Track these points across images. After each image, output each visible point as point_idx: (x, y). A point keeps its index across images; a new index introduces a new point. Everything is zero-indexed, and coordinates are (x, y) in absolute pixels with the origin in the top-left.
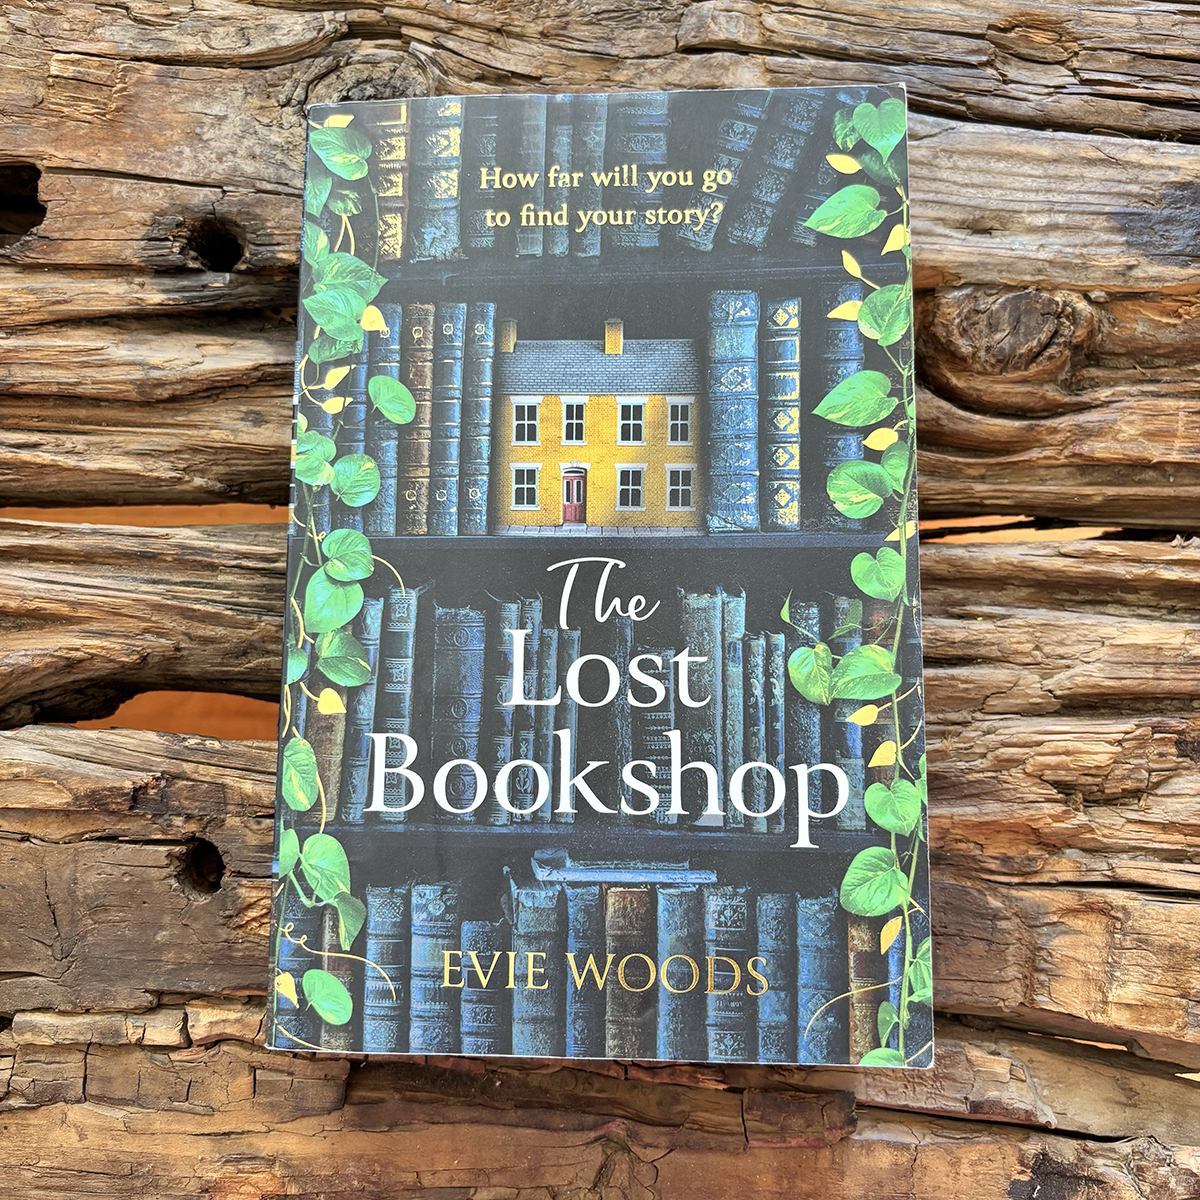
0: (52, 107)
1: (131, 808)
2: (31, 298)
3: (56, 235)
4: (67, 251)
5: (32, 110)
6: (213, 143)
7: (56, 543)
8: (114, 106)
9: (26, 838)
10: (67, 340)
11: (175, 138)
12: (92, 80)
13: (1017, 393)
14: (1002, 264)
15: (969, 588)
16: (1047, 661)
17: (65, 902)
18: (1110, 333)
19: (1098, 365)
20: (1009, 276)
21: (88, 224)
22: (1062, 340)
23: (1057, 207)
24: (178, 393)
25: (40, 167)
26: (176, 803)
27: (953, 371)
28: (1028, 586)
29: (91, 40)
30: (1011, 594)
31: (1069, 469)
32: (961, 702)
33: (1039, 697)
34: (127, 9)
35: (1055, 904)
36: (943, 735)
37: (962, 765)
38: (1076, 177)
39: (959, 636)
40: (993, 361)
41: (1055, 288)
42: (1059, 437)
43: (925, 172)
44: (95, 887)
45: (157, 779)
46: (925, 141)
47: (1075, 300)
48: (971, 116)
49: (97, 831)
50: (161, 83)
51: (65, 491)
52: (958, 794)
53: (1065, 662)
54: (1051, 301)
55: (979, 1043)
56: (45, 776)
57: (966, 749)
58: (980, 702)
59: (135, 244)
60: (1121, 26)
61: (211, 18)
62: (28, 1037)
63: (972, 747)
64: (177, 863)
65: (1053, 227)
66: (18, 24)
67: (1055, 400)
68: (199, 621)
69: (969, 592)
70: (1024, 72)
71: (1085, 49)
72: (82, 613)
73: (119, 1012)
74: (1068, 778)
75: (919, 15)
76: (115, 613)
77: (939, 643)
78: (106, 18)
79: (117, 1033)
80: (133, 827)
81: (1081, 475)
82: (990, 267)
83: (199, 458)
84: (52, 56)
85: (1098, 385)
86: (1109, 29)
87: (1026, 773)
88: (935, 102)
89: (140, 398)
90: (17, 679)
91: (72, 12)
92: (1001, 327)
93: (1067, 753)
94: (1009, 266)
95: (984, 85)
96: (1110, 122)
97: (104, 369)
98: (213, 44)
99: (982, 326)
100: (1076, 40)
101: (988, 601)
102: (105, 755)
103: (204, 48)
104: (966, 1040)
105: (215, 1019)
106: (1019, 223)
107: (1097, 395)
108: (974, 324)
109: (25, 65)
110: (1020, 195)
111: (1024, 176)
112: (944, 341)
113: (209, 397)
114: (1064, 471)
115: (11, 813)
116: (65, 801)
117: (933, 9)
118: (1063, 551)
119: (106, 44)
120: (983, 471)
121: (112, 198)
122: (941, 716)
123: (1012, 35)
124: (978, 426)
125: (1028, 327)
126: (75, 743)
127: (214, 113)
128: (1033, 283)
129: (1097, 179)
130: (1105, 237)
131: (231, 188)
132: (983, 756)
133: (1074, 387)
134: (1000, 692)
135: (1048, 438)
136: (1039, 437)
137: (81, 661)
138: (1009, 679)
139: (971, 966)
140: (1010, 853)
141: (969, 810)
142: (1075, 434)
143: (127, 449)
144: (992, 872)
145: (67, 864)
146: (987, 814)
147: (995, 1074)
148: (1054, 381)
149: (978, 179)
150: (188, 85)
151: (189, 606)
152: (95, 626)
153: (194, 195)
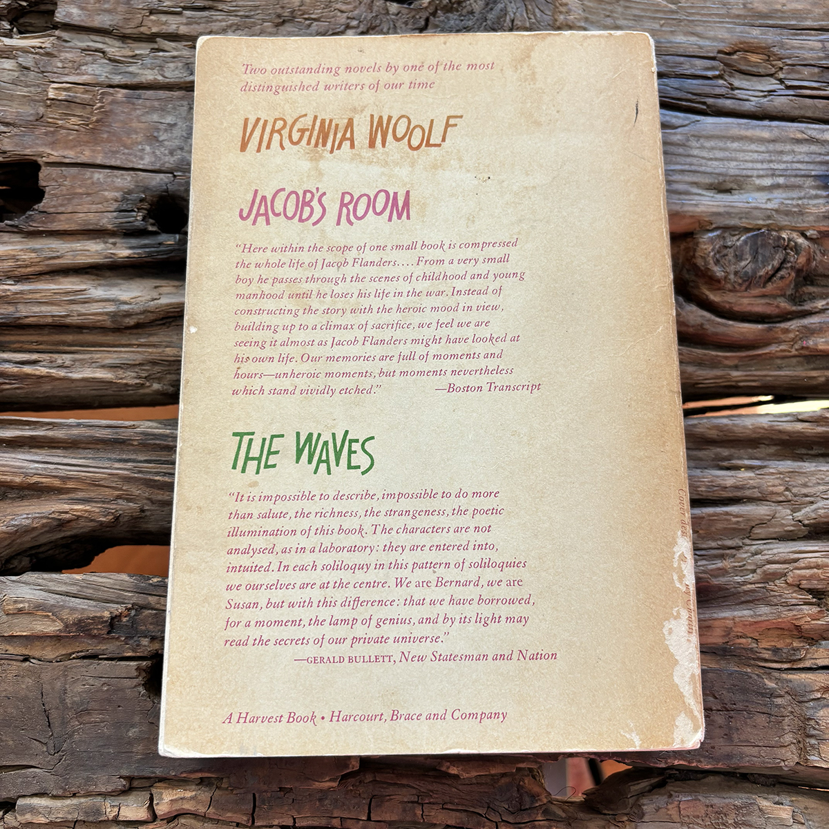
0: (50, 120)
1: (109, 633)
2: (33, 255)
3: (52, 210)
4: (60, 221)
5: (35, 123)
6: (166, 143)
7: (50, 433)
8: (94, 119)
9: (26, 659)
10: (59, 285)
11: (139, 140)
12: (78, 101)
13: (758, 304)
14: (742, 213)
15: (732, 447)
16: (795, 499)
17: (57, 708)
18: (821, 261)
19: (812, 284)
20: (747, 221)
21: (75, 201)
22: (789, 265)
23: (777, 172)
24: (141, 321)
25: (41, 163)
26: (143, 628)
27: (711, 290)
28: (775, 445)
29: (78, 74)
30: (764, 450)
31: (798, 359)
32: (734, 532)
33: (792, 526)
34: (103, 52)
35: (818, 684)
36: (722, 557)
37: (738, 579)
38: (789, 152)
39: (730, 482)
40: (740, 281)
41: (781, 229)
42: (791, 335)
43: (681, 150)
44: (81, 696)
45: (129, 609)
46: (679, 130)
47: (796, 237)
48: (710, 112)
49: (81, 652)
50: (129, 102)
51: (56, 397)
52: (737, 602)
53: (810, 500)
54: (780, 238)
55: (766, 795)
56: (42, 610)
57: (740, 567)
58: (748, 531)
59: (109, 215)
60: (812, 49)
61: (165, 57)
62: (28, 817)
63: (744, 565)
64: (144, 674)
65: (777, 186)
66: (24, 64)
67: (785, 308)
68: (159, 489)
69: (733, 450)
70: (744, 82)
71: (787, 65)
72: (70, 485)
73: (100, 794)
74: (819, 587)
75: (668, 45)
76: (95, 484)
77: (715, 488)
78: (89, 59)
79: (98, 812)
80: (110, 647)
81: (807, 363)
82: (733, 215)
83: (157, 369)
84: (49, 85)
85: (814, 298)
86: (803, 52)
87: (787, 583)
88: (684, 103)
89: (113, 326)
90: (20, 536)
91: (64, 55)
92: (744, 257)
93: (818, 567)
94: (747, 214)
95: (718, 91)
96: (809, 114)
97: (86, 305)
98: (166, 75)
99: (731, 257)
100: (780, 59)
101: (747, 457)
102: (89, 592)
103: (160, 78)
104: (756, 794)
105: (175, 797)
106: (751, 184)
107: (815, 305)
108: (724, 256)
109: (30, 92)
110: (750, 165)
111: (752, 151)
112: (703, 268)
113: (164, 324)
114: (794, 360)
115: (15, 640)
116: (57, 628)
117: (678, 41)
118: (800, 417)
119: (89, 77)
120: (736, 362)
121: (93, 183)
122: (720, 543)
123: (735, 57)
124: (732, 329)
125: (764, 256)
126: (65, 583)
127: (167, 122)
128: (764, 226)
129: (804, 153)
130: (813, 192)
131: (179, 174)
132: (754, 571)
133: (797, 300)
134: (762, 523)
135: (783, 337)
136: (777, 336)
137: (69, 521)
138: (768, 513)
139: (757, 734)
140: (779, 645)
141: (746, 613)
142: (803, 333)
143: (103, 364)
144: (766, 660)
145: (58, 678)
146: (760, 615)
147: (782, 819)
148: (783, 296)
149: (719, 154)
150: (148, 103)
151: (151, 478)
152: (80, 495)
153: (153, 179)
